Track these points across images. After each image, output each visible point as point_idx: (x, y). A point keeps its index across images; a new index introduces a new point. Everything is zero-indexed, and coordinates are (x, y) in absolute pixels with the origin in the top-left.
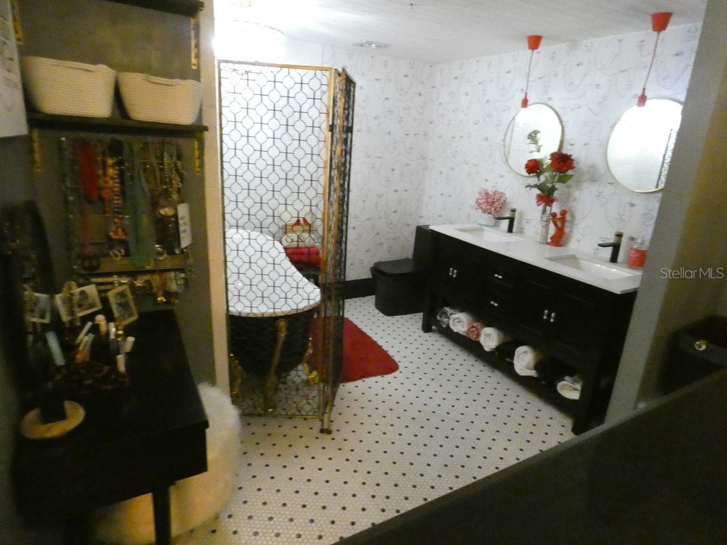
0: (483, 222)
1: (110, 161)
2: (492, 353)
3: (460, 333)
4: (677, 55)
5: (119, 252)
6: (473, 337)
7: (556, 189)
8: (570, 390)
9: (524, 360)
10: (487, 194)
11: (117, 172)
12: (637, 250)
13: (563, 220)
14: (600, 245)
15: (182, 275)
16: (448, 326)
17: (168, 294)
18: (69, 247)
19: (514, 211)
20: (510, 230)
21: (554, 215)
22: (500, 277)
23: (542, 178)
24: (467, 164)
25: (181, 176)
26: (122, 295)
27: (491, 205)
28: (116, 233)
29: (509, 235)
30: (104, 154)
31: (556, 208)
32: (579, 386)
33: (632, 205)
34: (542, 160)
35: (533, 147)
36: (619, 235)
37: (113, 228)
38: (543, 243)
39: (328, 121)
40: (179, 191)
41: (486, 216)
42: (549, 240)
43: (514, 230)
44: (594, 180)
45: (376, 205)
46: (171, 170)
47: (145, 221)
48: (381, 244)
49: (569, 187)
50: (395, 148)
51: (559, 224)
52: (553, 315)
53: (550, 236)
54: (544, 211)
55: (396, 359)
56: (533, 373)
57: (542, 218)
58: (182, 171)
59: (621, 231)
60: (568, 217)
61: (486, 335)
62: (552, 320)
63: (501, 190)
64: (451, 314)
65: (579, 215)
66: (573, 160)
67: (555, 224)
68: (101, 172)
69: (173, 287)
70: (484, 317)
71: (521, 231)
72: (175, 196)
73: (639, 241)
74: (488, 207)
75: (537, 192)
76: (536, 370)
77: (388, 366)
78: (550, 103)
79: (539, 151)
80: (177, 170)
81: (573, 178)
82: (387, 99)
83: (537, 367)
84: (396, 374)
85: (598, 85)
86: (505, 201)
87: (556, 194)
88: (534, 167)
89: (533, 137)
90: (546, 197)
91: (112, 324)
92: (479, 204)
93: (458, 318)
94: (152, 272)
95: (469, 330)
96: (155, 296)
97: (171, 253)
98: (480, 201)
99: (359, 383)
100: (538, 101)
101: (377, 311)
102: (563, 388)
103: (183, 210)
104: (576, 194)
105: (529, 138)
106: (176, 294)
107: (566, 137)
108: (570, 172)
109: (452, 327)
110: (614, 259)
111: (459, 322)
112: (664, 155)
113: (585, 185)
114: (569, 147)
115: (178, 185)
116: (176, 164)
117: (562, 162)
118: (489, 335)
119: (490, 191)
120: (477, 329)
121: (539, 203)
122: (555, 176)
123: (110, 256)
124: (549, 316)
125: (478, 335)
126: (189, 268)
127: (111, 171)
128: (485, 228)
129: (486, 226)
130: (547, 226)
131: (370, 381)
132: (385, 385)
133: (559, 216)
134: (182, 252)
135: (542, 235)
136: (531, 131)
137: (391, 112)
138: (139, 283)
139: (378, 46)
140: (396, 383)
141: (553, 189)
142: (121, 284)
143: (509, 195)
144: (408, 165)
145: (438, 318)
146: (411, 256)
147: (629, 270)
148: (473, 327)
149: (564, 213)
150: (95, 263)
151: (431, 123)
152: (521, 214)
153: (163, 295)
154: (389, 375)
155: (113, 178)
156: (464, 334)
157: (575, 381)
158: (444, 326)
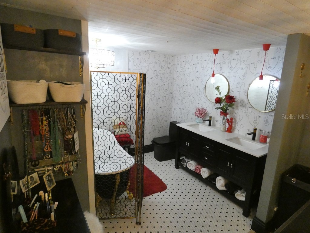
0: (199, 121)
1: (45, 118)
2: (206, 179)
3: (192, 170)
4: (273, 58)
5: (47, 156)
6: (198, 172)
7: (228, 110)
8: (241, 196)
9: (220, 183)
10: (199, 110)
11: (47, 122)
12: (263, 136)
13: (231, 121)
14: (248, 134)
15: (76, 163)
16: (186, 166)
17: (69, 172)
18: (25, 156)
19: (211, 117)
20: (210, 125)
21: (228, 120)
22: (208, 147)
23: (222, 105)
24: (190, 96)
25: (75, 121)
26: (49, 176)
27: (201, 114)
28: (47, 149)
29: (209, 127)
30: (42, 115)
31: (228, 117)
32: (244, 195)
33: (260, 117)
34: (222, 98)
35: (218, 92)
36: (255, 129)
37: (46, 147)
38: (224, 132)
39: (137, 94)
40: (74, 127)
41: (200, 119)
42: (226, 130)
43: (211, 125)
44: (243, 106)
45: (153, 114)
46: (71, 119)
47: (59, 141)
48: (155, 130)
49: (233, 108)
50: (159, 90)
51: (230, 123)
52: (231, 165)
53: (227, 128)
54: (224, 118)
55: (166, 183)
56: (224, 189)
57: (223, 121)
58: (76, 119)
59: (256, 127)
60: (233, 120)
61: (203, 171)
62: (231, 167)
63: (205, 108)
64: (187, 162)
65: (238, 120)
66: (234, 98)
67: (228, 123)
68: (40, 123)
69: (72, 169)
70: (202, 163)
71: (214, 125)
72: (73, 130)
73: (264, 132)
74: (200, 115)
75: (220, 110)
76: (225, 187)
77: (162, 187)
78: (223, 74)
79: (220, 94)
80: (74, 119)
81: (235, 105)
82: (156, 70)
83: (226, 186)
84: (166, 191)
85: (242, 68)
86: (207, 113)
87: (228, 111)
88: (218, 101)
89: (217, 88)
90: (224, 113)
91: (46, 194)
92: (196, 114)
93: (191, 164)
94: (62, 163)
95: (196, 169)
96: (63, 174)
97: (71, 154)
98: (196, 112)
99: (151, 196)
100: (218, 73)
101: (155, 159)
102: (237, 195)
103: (76, 135)
104: (236, 111)
105: (215, 89)
106: (73, 172)
107: (231, 88)
108: (233, 103)
109: (188, 167)
110: (254, 139)
111: (191, 165)
112: (268, 91)
113: (240, 108)
114: (232, 92)
115: (74, 125)
116: (73, 117)
117: (230, 99)
118: (204, 172)
119: (200, 108)
120: (199, 168)
121: (222, 115)
122: (228, 104)
123: (44, 159)
124: (230, 165)
125: (200, 171)
126: (78, 159)
127: (45, 123)
128: (199, 124)
129: (199, 123)
130: (225, 124)
131: (155, 195)
132: (162, 197)
133: (230, 120)
134: (75, 153)
135: (223, 128)
136: (217, 86)
137: (157, 76)
138: (56, 169)
139: (152, 51)
140: (166, 196)
141: (227, 109)
142: (48, 171)
143: (208, 110)
144: (165, 96)
145: (182, 163)
146: (168, 134)
147: (260, 144)
148: (197, 167)
149: (232, 119)
150: (37, 163)
151: (174, 79)
152: (214, 118)
153: (67, 173)
154: (163, 192)
155: (46, 125)
156: (194, 170)
157: (243, 193)
158: (185, 167)
